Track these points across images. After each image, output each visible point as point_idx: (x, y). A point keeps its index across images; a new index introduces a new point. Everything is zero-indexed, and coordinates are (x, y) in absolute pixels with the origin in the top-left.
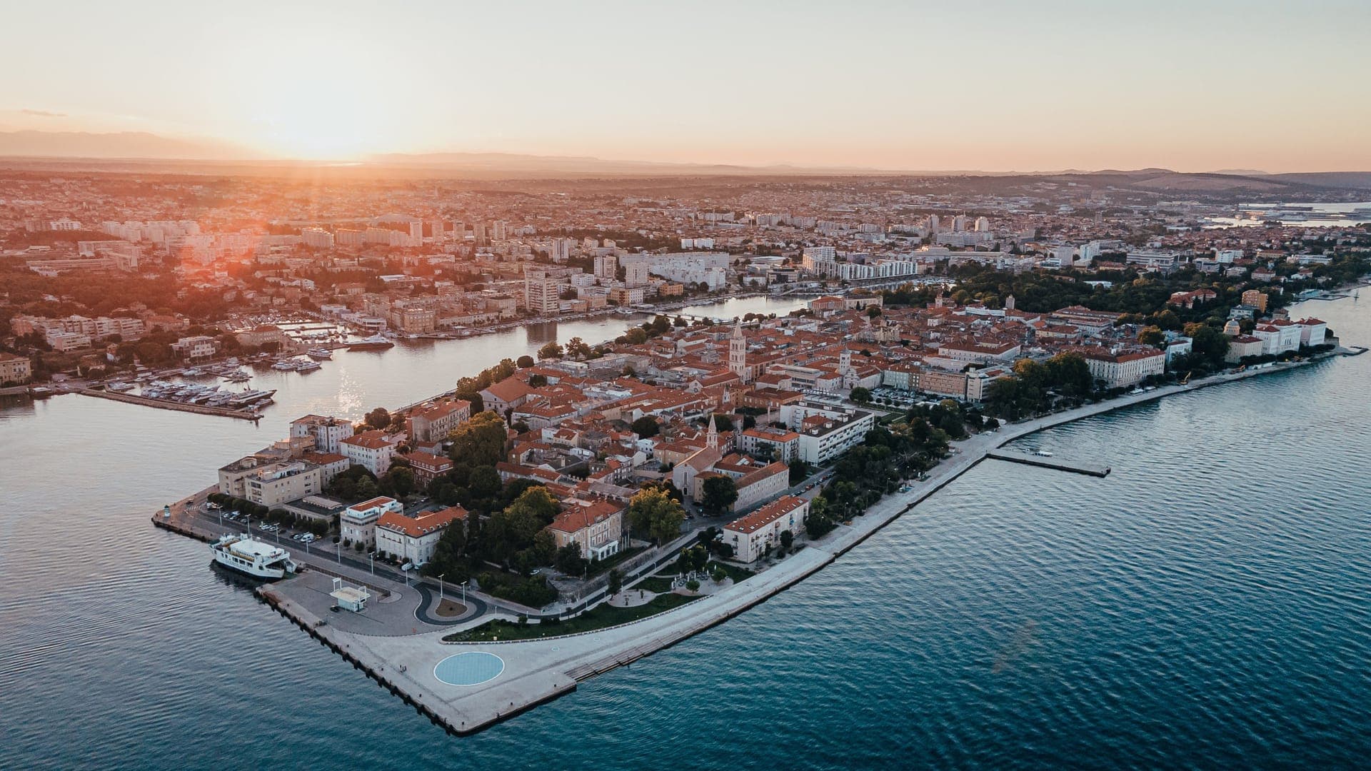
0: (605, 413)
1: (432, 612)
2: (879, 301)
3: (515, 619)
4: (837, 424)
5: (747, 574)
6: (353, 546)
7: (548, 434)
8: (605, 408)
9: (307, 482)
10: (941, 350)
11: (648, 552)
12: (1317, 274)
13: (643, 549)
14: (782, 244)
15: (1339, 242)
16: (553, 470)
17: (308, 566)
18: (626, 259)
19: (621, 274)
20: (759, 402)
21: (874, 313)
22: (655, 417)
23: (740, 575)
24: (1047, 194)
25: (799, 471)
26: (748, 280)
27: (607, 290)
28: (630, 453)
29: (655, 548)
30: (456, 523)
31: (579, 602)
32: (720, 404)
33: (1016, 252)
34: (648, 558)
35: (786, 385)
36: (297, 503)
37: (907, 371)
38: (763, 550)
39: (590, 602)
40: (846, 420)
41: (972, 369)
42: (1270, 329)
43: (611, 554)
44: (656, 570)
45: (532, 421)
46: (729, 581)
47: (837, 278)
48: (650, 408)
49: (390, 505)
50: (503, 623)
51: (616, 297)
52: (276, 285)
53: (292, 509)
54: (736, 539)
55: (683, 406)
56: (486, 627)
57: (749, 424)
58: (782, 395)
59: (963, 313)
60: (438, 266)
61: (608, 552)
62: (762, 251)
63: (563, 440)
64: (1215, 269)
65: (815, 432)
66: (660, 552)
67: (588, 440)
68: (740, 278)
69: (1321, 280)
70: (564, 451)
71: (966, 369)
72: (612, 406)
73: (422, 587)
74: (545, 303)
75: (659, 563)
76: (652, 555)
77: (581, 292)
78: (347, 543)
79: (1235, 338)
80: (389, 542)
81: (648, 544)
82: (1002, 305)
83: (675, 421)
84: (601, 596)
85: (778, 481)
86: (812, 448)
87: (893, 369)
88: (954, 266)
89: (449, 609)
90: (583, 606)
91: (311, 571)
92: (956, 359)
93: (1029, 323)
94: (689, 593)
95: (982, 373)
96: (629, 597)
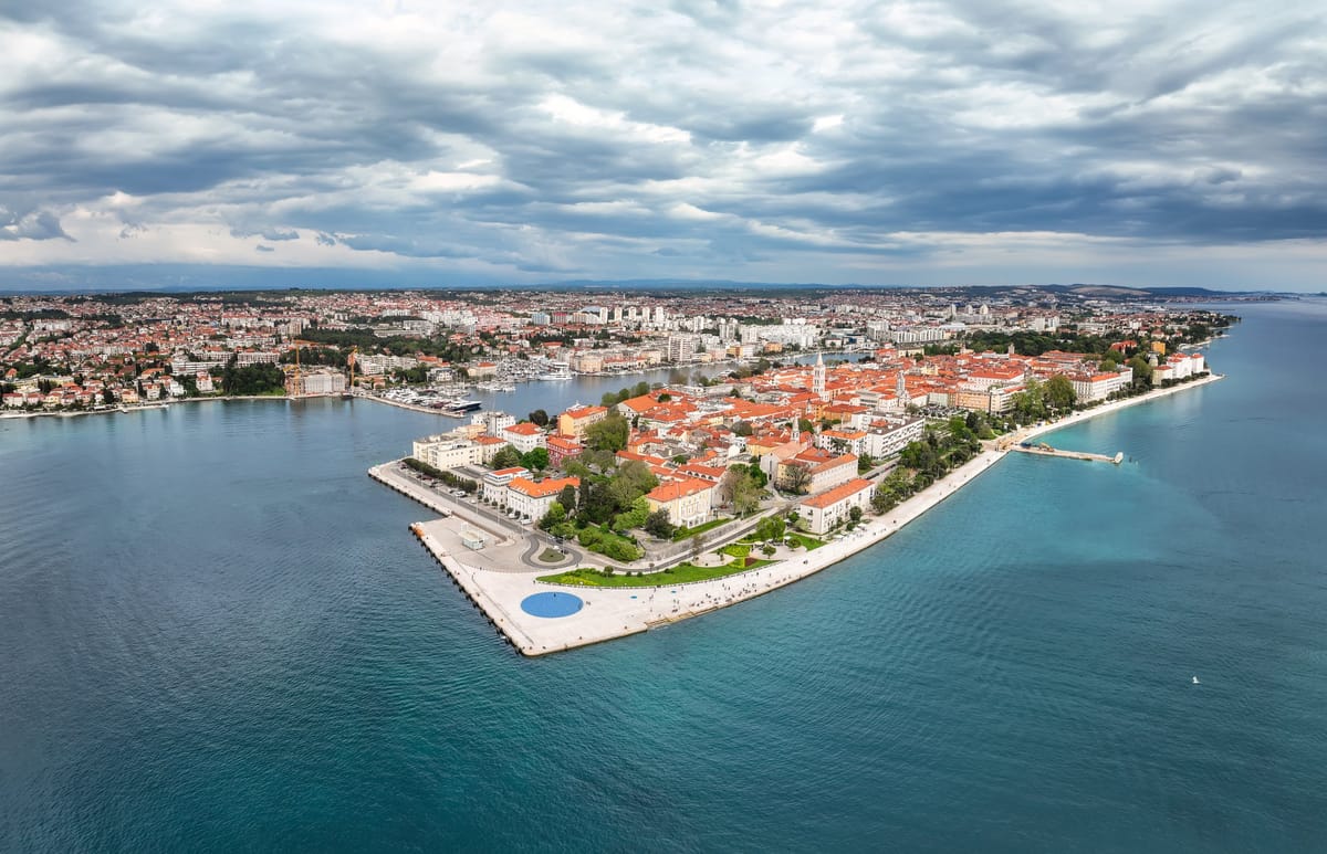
0: (711, 420)
1: (535, 558)
2: (922, 351)
3: (602, 569)
4: (897, 426)
5: (820, 543)
6: (491, 502)
7: (662, 434)
8: (712, 416)
9: (471, 455)
10: (969, 378)
11: (732, 523)
12: (1185, 335)
13: (727, 520)
14: (853, 322)
15: (1189, 318)
16: (661, 458)
17: (453, 513)
18: (743, 329)
19: (738, 337)
20: (834, 416)
21: (919, 358)
22: (751, 422)
23: (813, 544)
24: (1021, 296)
25: (865, 464)
26: (828, 343)
27: (727, 347)
28: (727, 446)
29: (739, 520)
30: (569, 490)
31: (664, 561)
32: (804, 415)
33: (1007, 324)
34: (731, 528)
35: (856, 402)
36: (460, 469)
37: (947, 392)
38: (835, 523)
39: (673, 562)
40: (903, 423)
41: (994, 388)
42: (1175, 361)
43: (699, 524)
44: (737, 539)
45: (653, 425)
46: (803, 548)
47: (891, 341)
48: (747, 416)
49: (523, 473)
50: (592, 572)
51: (733, 352)
52: (505, 343)
53: (455, 473)
54: (811, 514)
55: (773, 415)
56: (577, 574)
57: (826, 427)
58: (852, 410)
59: (981, 357)
60: (613, 334)
61: (696, 522)
62: (839, 326)
63: (673, 436)
64: (1130, 332)
65: (880, 431)
66: (744, 524)
67: (694, 438)
68: (823, 341)
69: (1188, 338)
70: (674, 446)
71: (990, 388)
72: (717, 415)
73: (534, 538)
74: (681, 354)
75: (740, 534)
76: (736, 526)
77: (708, 347)
78: (487, 500)
79: (1156, 368)
80: (517, 501)
81: (733, 517)
82: (1006, 352)
83: (767, 426)
84: (685, 557)
85: (849, 471)
86: (876, 445)
87: (936, 392)
88: (969, 334)
89: (549, 556)
90: (667, 564)
91: (454, 517)
92: (981, 384)
93: (1026, 362)
94: (765, 557)
95: (1001, 391)
96: (708, 559)
